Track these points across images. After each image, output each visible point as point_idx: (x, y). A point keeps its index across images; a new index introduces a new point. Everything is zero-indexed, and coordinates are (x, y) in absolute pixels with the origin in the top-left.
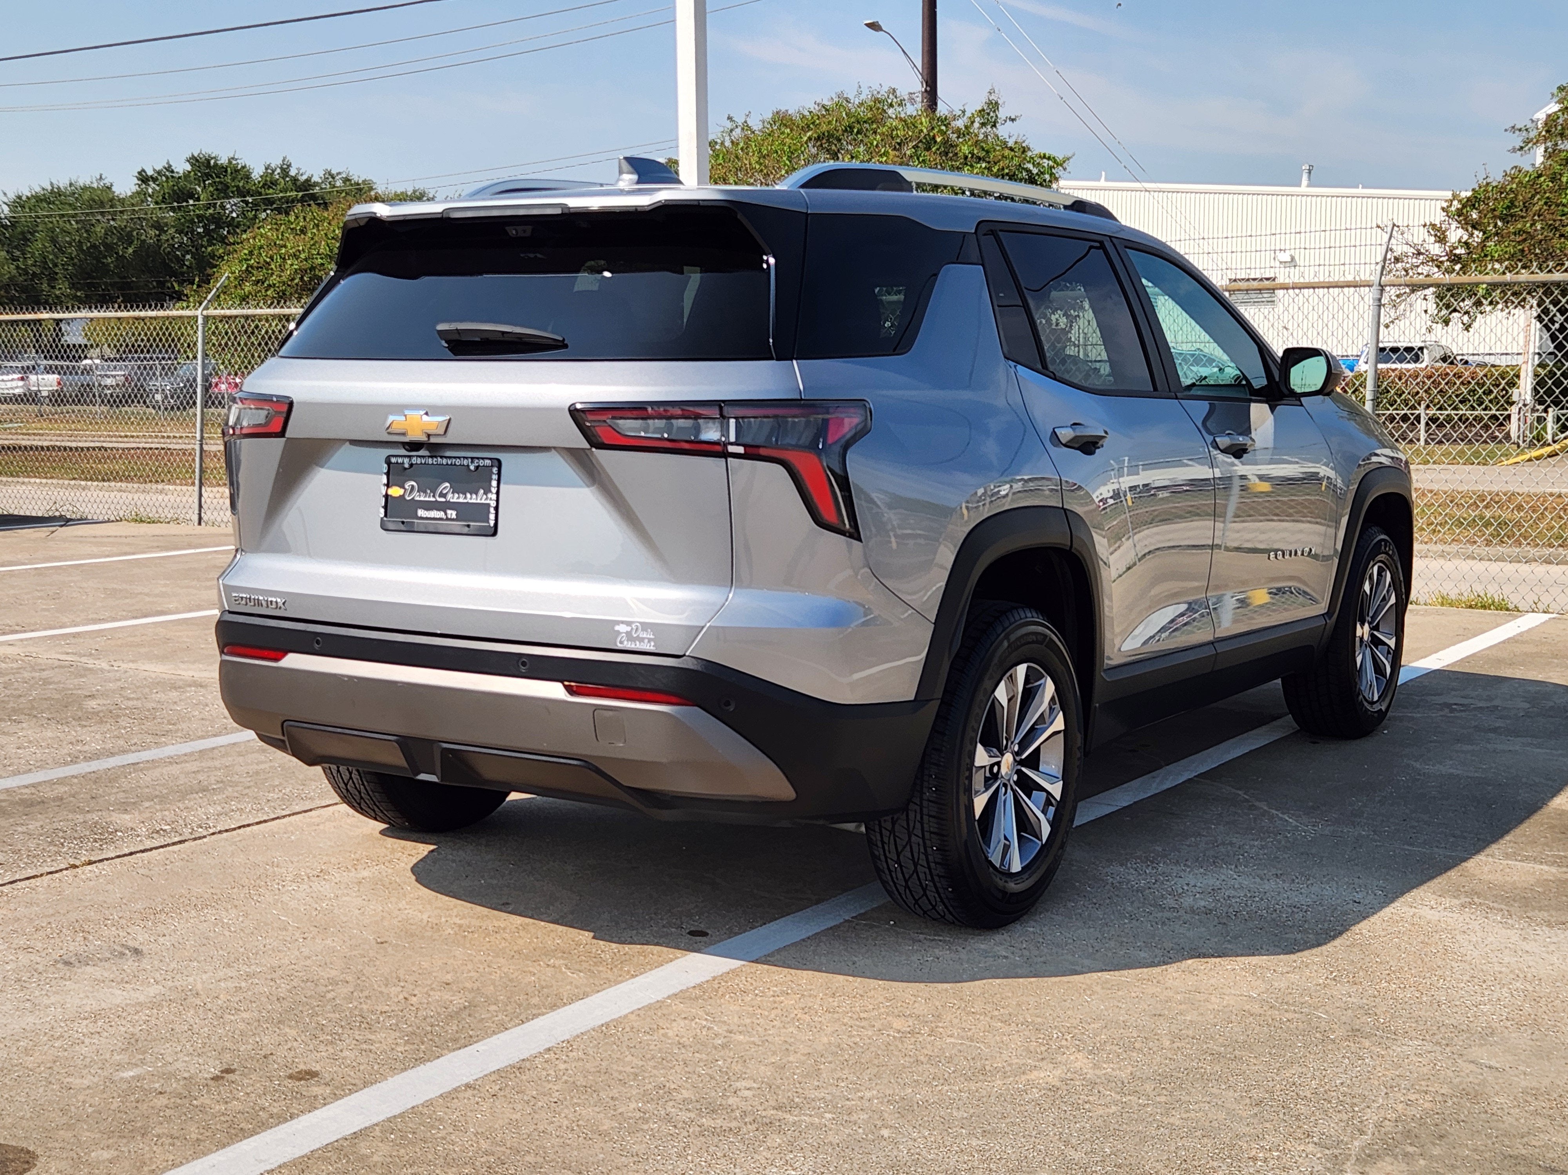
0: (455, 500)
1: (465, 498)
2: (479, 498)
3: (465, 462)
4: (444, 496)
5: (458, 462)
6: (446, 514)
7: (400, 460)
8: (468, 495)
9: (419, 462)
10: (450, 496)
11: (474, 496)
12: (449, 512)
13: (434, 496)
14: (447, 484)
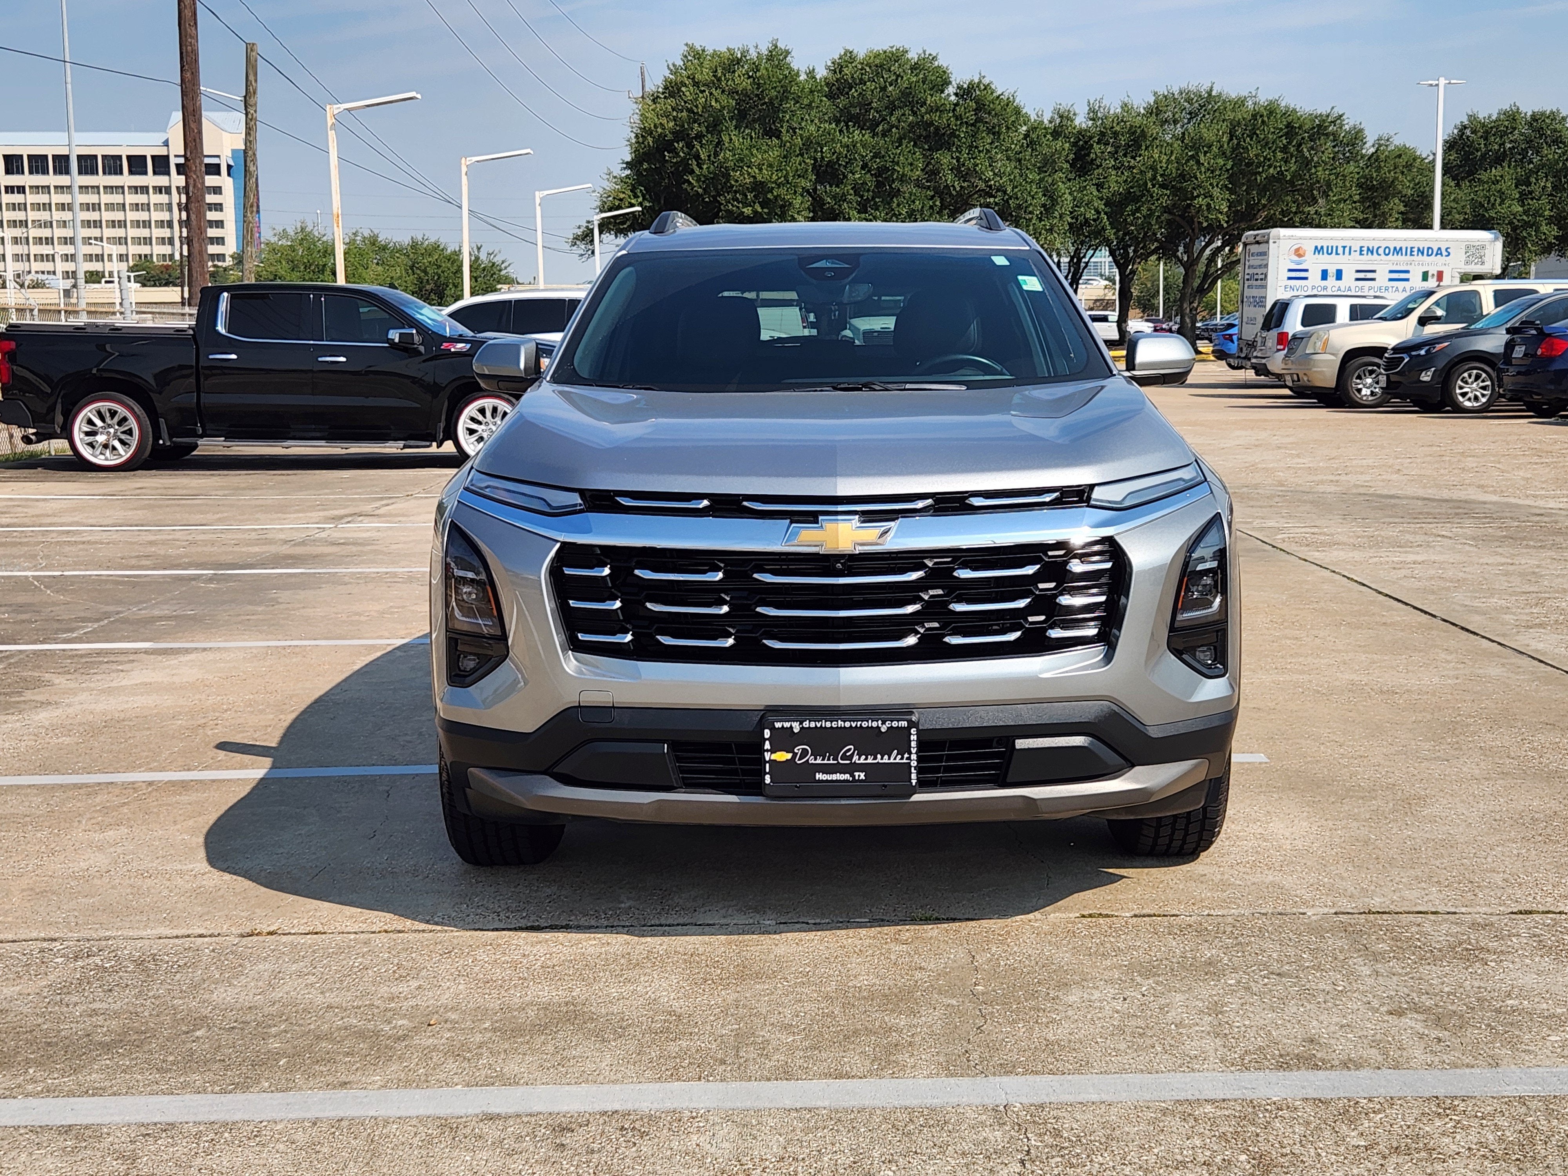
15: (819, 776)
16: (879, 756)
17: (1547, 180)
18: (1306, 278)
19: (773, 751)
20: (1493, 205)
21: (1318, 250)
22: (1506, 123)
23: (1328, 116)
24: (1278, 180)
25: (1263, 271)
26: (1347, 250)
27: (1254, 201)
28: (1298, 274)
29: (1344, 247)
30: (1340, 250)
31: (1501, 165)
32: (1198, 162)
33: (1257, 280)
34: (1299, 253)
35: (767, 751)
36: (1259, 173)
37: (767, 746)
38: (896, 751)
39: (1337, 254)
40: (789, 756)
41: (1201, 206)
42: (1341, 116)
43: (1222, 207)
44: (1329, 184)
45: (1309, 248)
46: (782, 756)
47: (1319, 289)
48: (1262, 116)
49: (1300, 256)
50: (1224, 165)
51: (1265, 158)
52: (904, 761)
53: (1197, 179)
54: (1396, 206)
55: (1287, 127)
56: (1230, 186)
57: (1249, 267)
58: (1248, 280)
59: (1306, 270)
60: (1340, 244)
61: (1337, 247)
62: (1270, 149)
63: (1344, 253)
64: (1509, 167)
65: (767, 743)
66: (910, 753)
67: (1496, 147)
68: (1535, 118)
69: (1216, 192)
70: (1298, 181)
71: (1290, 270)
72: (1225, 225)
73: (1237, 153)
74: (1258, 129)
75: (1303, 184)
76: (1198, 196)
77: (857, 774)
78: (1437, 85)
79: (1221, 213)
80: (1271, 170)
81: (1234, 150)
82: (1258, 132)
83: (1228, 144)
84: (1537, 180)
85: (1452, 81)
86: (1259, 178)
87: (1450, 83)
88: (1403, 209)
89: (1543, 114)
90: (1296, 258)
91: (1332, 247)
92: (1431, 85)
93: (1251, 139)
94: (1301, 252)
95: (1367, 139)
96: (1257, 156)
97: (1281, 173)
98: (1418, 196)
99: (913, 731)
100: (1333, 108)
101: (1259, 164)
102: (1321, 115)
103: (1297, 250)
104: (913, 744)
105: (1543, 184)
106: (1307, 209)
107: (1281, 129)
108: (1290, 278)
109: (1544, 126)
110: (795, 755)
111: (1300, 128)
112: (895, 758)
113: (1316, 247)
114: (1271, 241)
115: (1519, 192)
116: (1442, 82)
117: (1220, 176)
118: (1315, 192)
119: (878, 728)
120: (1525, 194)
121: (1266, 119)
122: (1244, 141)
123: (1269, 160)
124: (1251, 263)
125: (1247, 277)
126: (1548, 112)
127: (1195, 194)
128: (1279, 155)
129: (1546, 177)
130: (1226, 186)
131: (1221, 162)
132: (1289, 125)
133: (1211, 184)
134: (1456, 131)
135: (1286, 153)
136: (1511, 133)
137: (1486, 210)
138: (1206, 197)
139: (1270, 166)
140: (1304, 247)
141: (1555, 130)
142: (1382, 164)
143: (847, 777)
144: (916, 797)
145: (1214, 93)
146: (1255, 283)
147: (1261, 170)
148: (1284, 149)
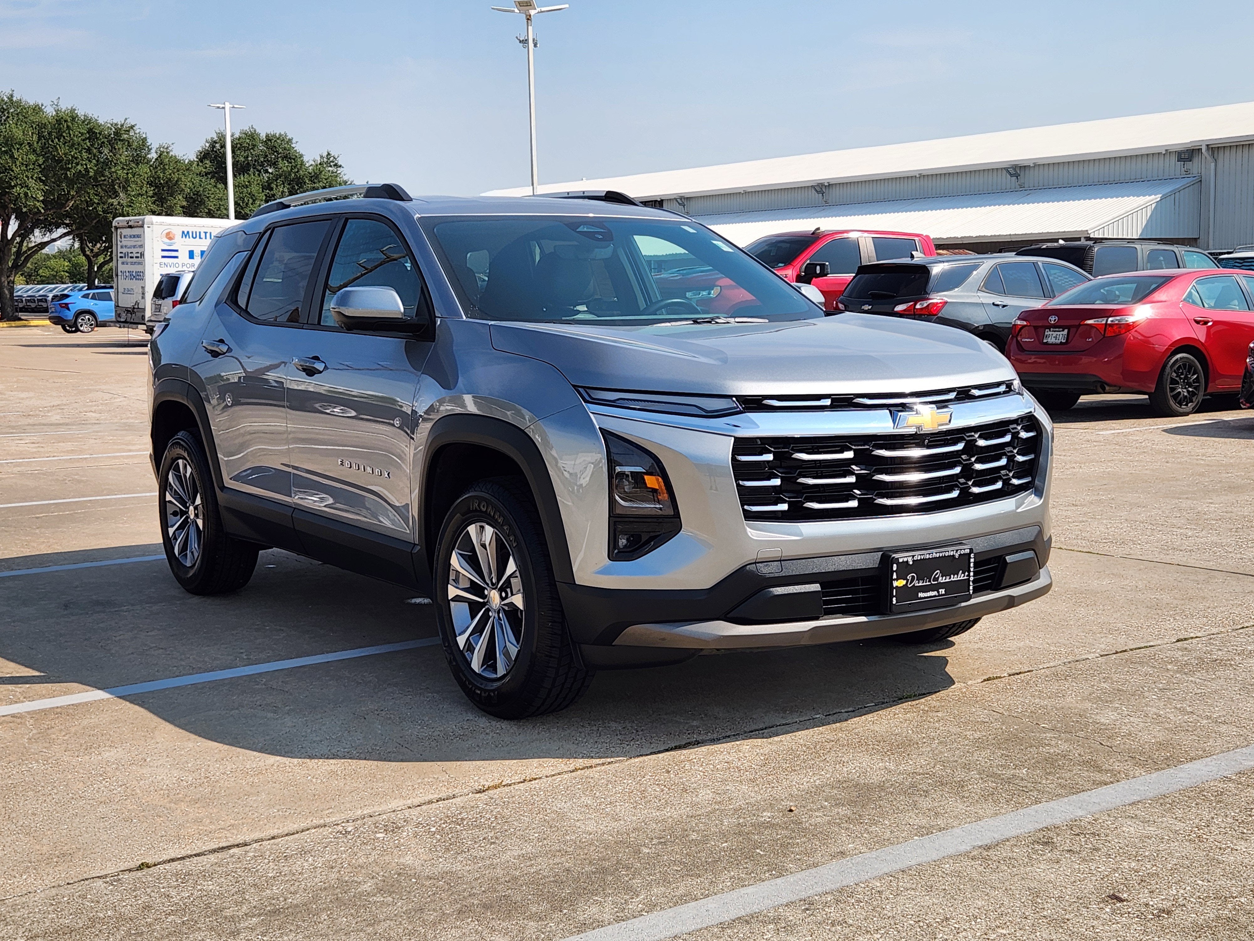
15: (921, 595)
16: (952, 576)
17: (284, 187)
18: (176, 257)
19: (897, 580)
20: (247, 204)
21: (185, 234)
22: (248, 141)
23: (122, 126)
24: (83, 176)
25: (140, 250)
26: (208, 235)
27: (64, 191)
28: (170, 254)
29: (206, 233)
30: (203, 235)
31: (248, 174)
32: (12, 157)
33: (132, 257)
34: (169, 236)
35: (895, 580)
36: (69, 169)
37: (895, 576)
38: (961, 572)
39: (200, 238)
40: (904, 582)
41: (19, 194)
42: (134, 126)
43: (38, 196)
44: (127, 180)
45: (178, 232)
46: (901, 583)
47: (188, 266)
48: (66, 121)
49: (170, 239)
50: (37, 160)
51: (73, 157)
52: (965, 578)
53: (13, 171)
54: (180, 201)
55: (88, 132)
56: (44, 178)
57: (122, 247)
58: (121, 257)
59: (177, 251)
60: (203, 230)
61: (200, 233)
62: (76, 149)
63: (206, 238)
64: (254, 175)
65: (895, 574)
66: (969, 571)
67: (243, 159)
68: (269, 139)
69: (31, 183)
70: (100, 177)
71: (163, 250)
72: (43, 211)
73: (46, 151)
74: (64, 132)
75: (105, 180)
76: (15, 186)
77: (940, 590)
78: (224, 108)
79: (38, 201)
80: (79, 167)
81: (42, 148)
82: (64, 134)
83: (38, 143)
84: (277, 186)
85: (236, 106)
86: (68, 173)
87: (233, 107)
88: (185, 203)
89: (274, 136)
90: (167, 241)
91: (196, 233)
92: (218, 108)
93: (59, 140)
94: (171, 236)
95: (152, 146)
96: (65, 154)
97: (86, 170)
98: (194, 195)
99: (972, 556)
100: (126, 119)
101: (68, 162)
102: (116, 124)
103: (168, 234)
104: (972, 565)
105: (281, 189)
106: (110, 201)
107: (82, 134)
108: (163, 257)
109: (276, 145)
110: (908, 580)
111: (100, 134)
112: (961, 577)
113: (183, 232)
114: (145, 226)
115: (266, 195)
116: (228, 106)
117: (33, 169)
118: (116, 187)
119: (953, 555)
120: (269, 197)
121: (70, 124)
122: (53, 141)
123: (76, 158)
124: (124, 243)
125: (119, 255)
126: (277, 135)
127: (13, 184)
128: (85, 155)
129: (283, 184)
130: (40, 178)
131: (33, 157)
132: (90, 131)
133: (27, 176)
134: (208, 145)
135: (90, 154)
136: (252, 149)
137: (242, 208)
138: (22, 187)
139: (77, 164)
140: (174, 232)
141: (285, 149)
142: (167, 167)
143: (935, 593)
144: (973, 601)
145: (14, 99)
146: (130, 260)
147: (70, 166)
148: (89, 151)
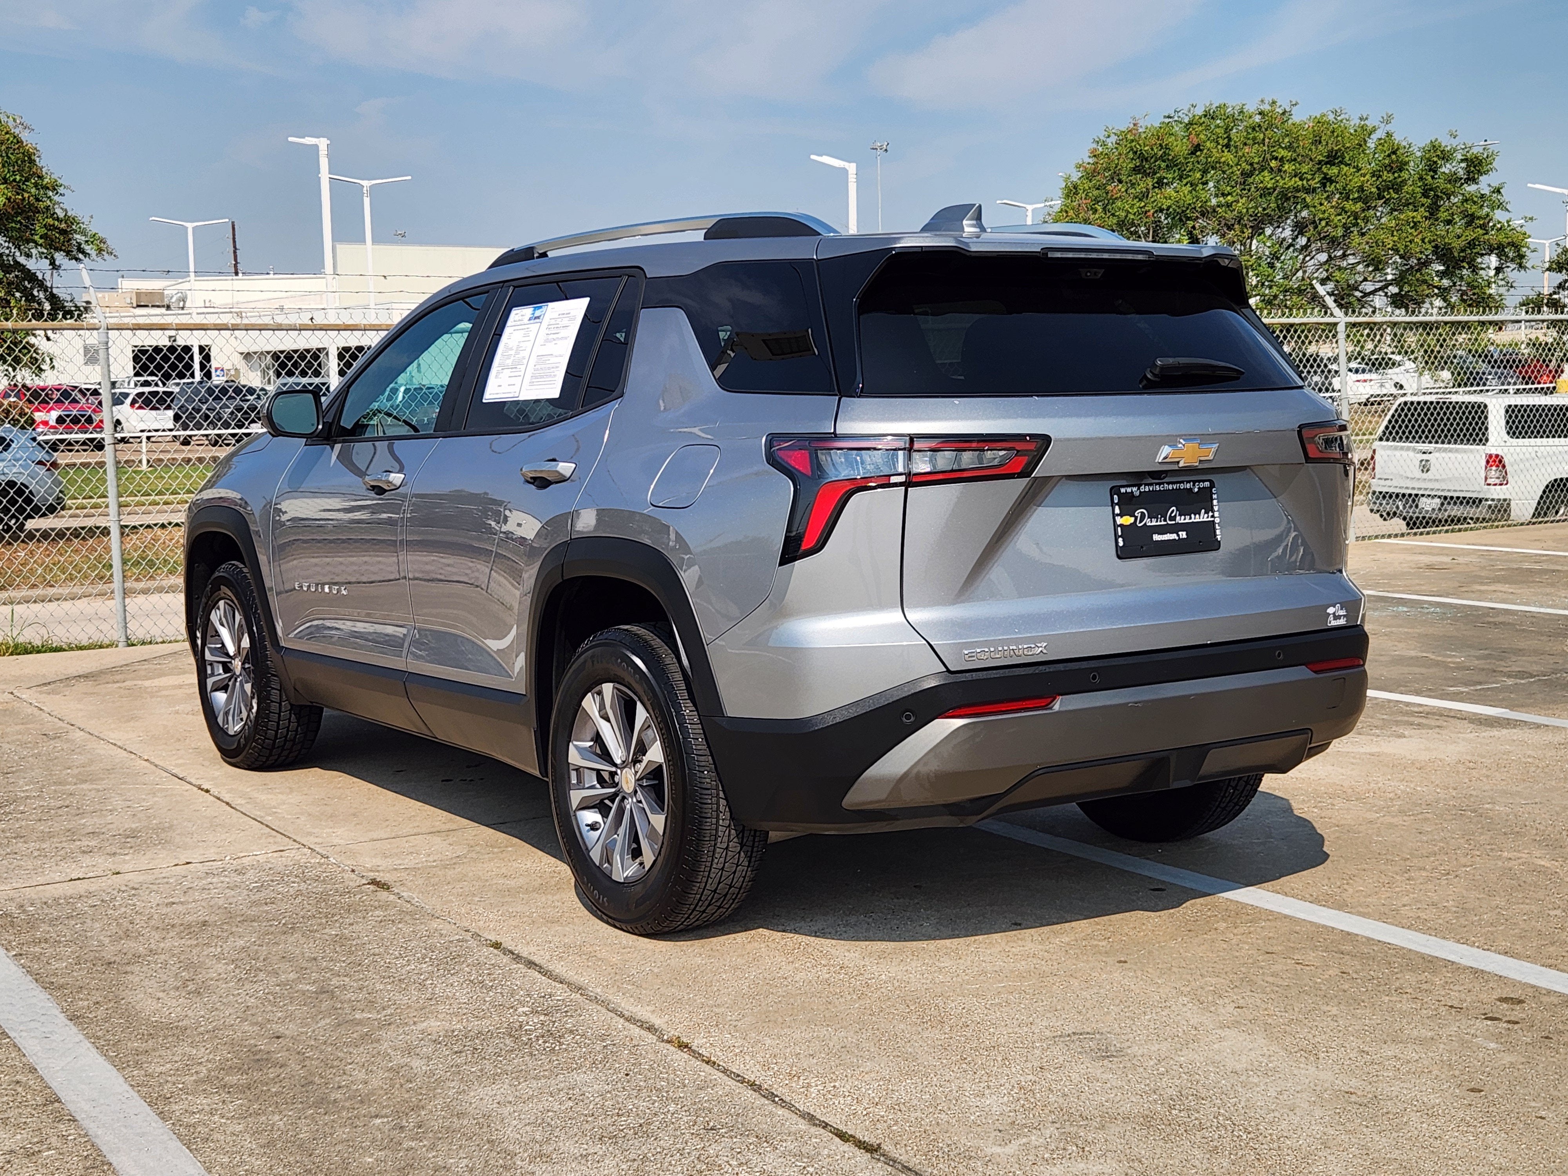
0: (1182, 521)
1: (1190, 518)
2: (1203, 517)
3: (1188, 486)
4: (1173, 518)
5: (1182, 486)
6: (1178, 535)
7: (1129, 490)
8: (1193, 516)
9: (1147, 490)
10: (1178, 518)
11: (1197, 516)
12: (1180, 533)
13: (1165, 520)
14: (1174, 508)
